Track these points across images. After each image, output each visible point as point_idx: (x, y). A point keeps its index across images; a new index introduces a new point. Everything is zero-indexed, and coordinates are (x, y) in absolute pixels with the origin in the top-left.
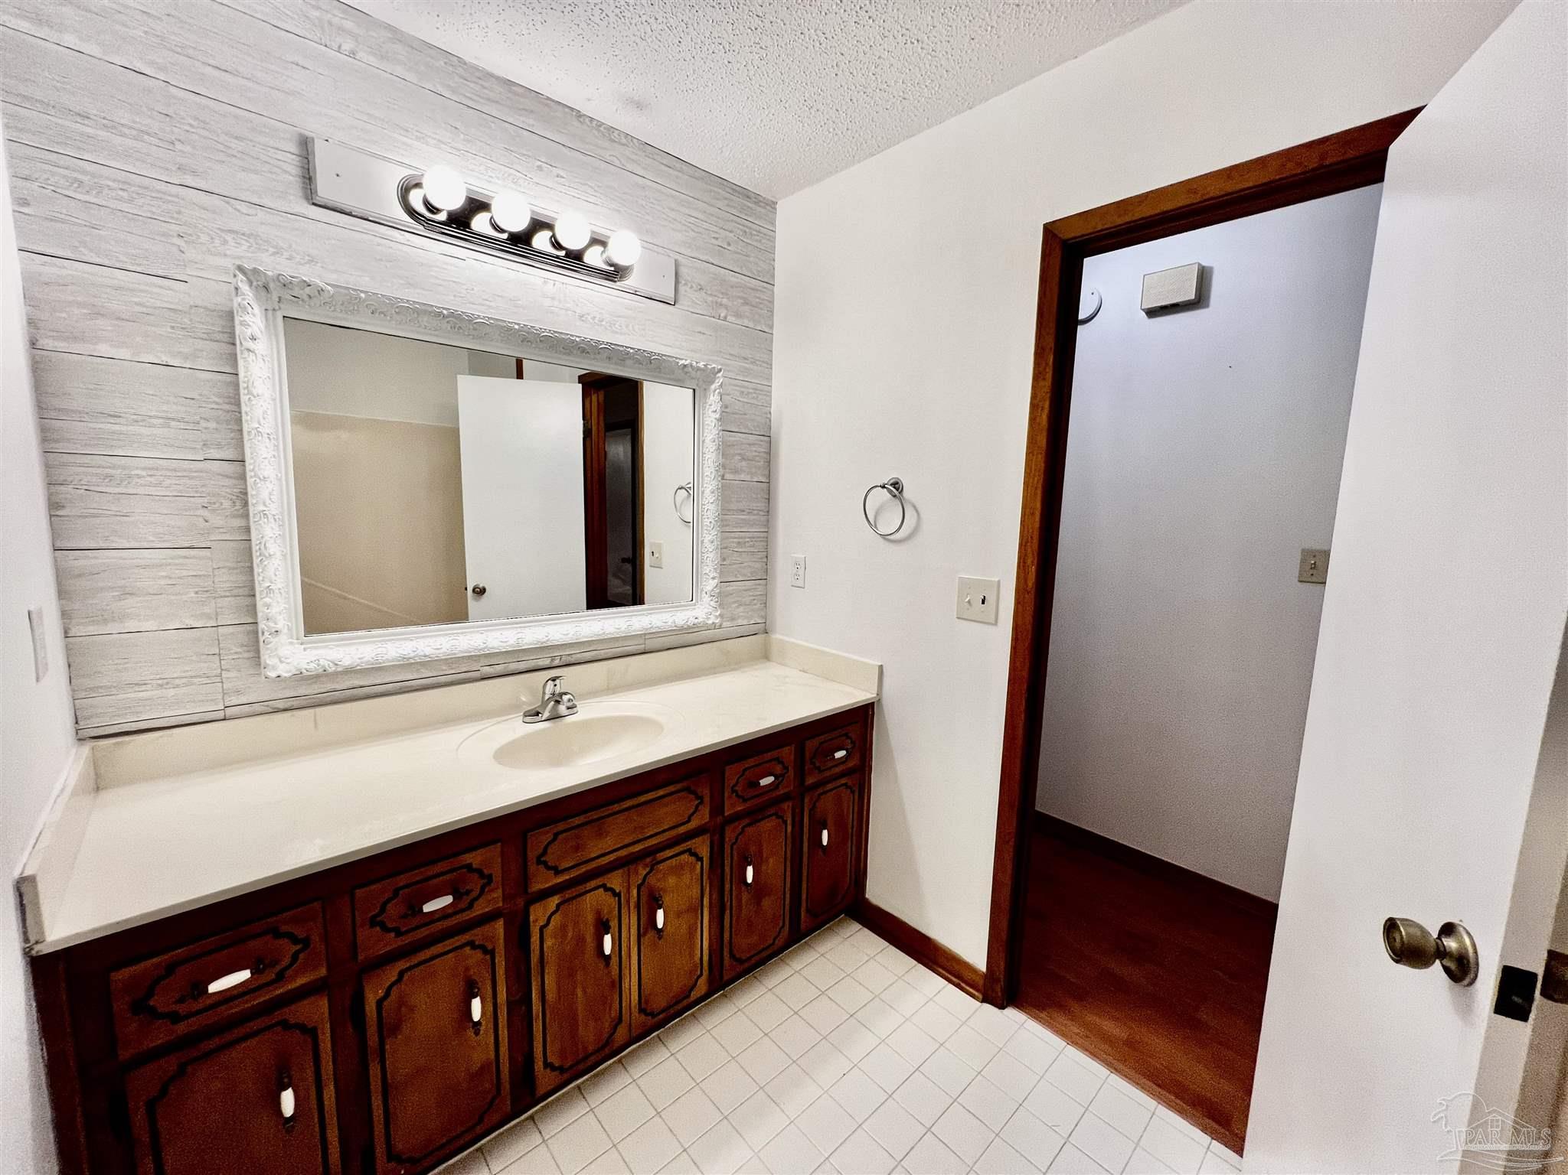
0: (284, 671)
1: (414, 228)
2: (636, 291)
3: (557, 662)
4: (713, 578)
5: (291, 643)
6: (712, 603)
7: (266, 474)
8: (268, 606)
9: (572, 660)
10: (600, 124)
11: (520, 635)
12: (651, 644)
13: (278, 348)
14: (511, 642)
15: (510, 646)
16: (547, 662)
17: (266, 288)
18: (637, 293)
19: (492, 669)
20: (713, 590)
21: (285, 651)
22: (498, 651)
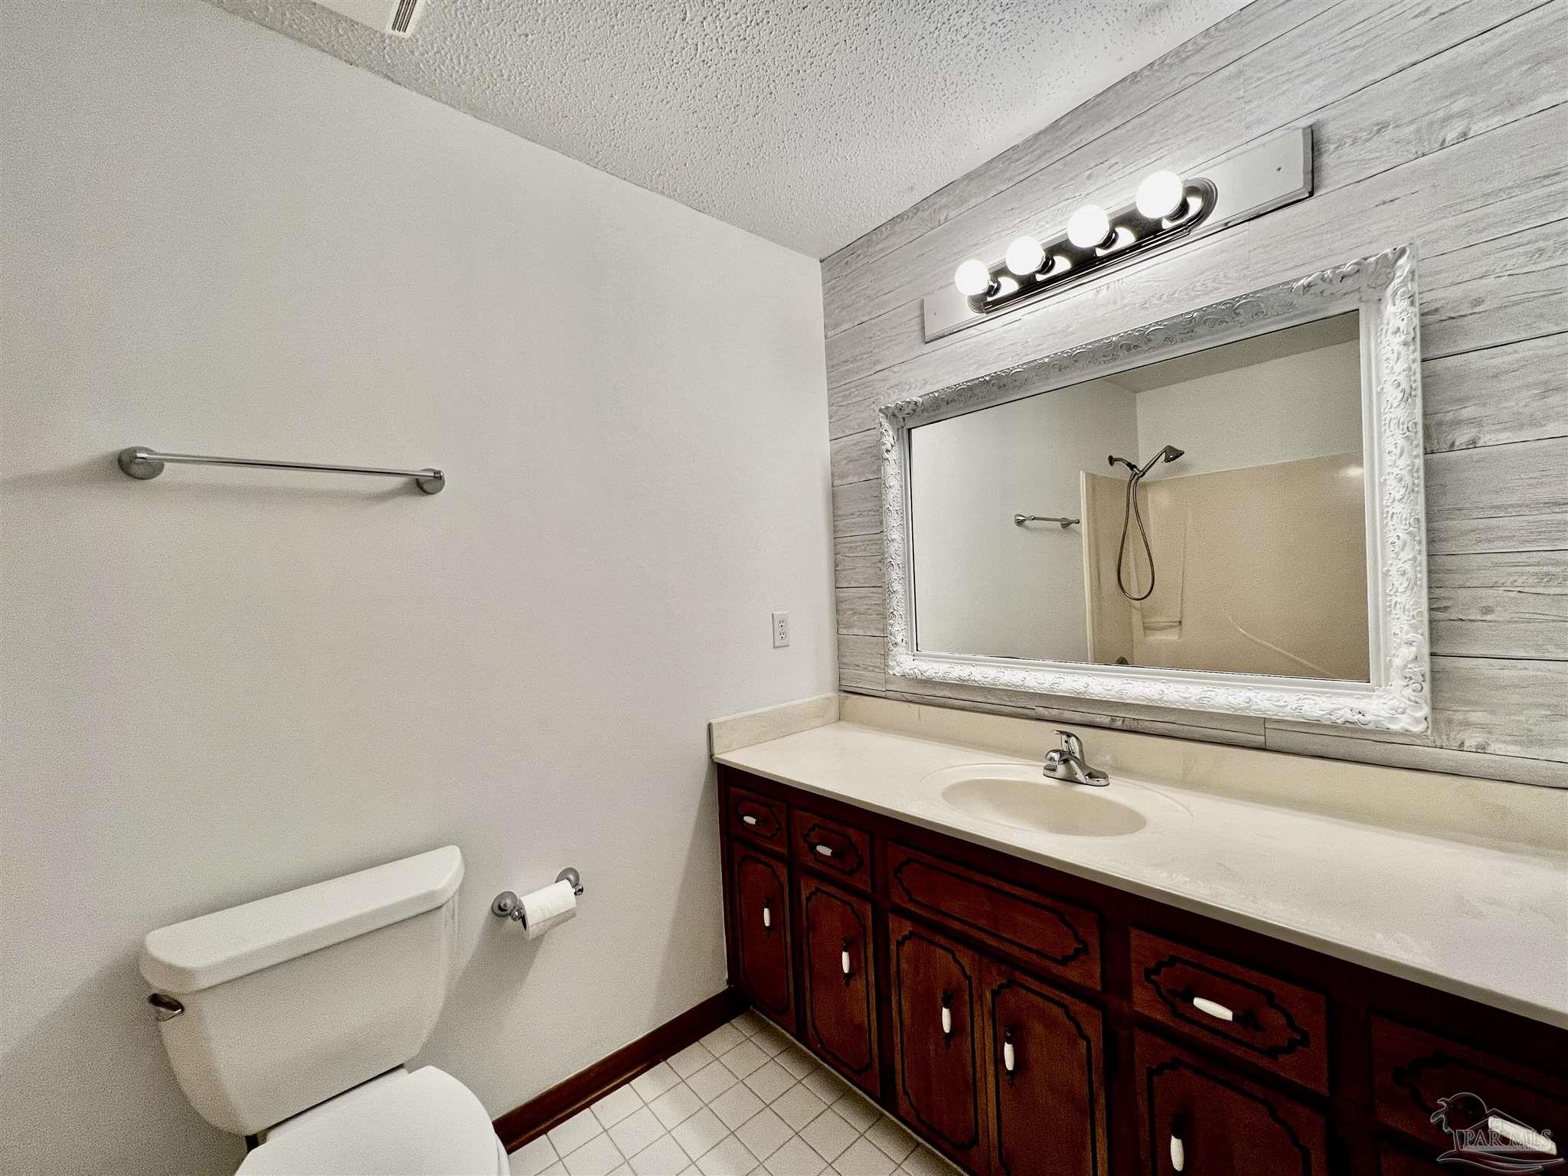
0: (898, 671)
1: (981, 319)
2: (1226, 224)
3: (1119, 724)
4: (1410, 643)
5: (907, 654)
6: (1408, 692)
7: (893, 537)
8: (892, 625)
9: (1140, 726)
10: (1163, 60)
11: (1058, 681)
12: (1275, 739)
13: (904, 447)
14: (1046, 685)
15: (1045, 689)
16: (1106, 721)
17: (894, 415)
18: (1229, 225)
19: (1046, 712)
20: (1405, 667)
21: (902, 658)
22: (1033, 691)
